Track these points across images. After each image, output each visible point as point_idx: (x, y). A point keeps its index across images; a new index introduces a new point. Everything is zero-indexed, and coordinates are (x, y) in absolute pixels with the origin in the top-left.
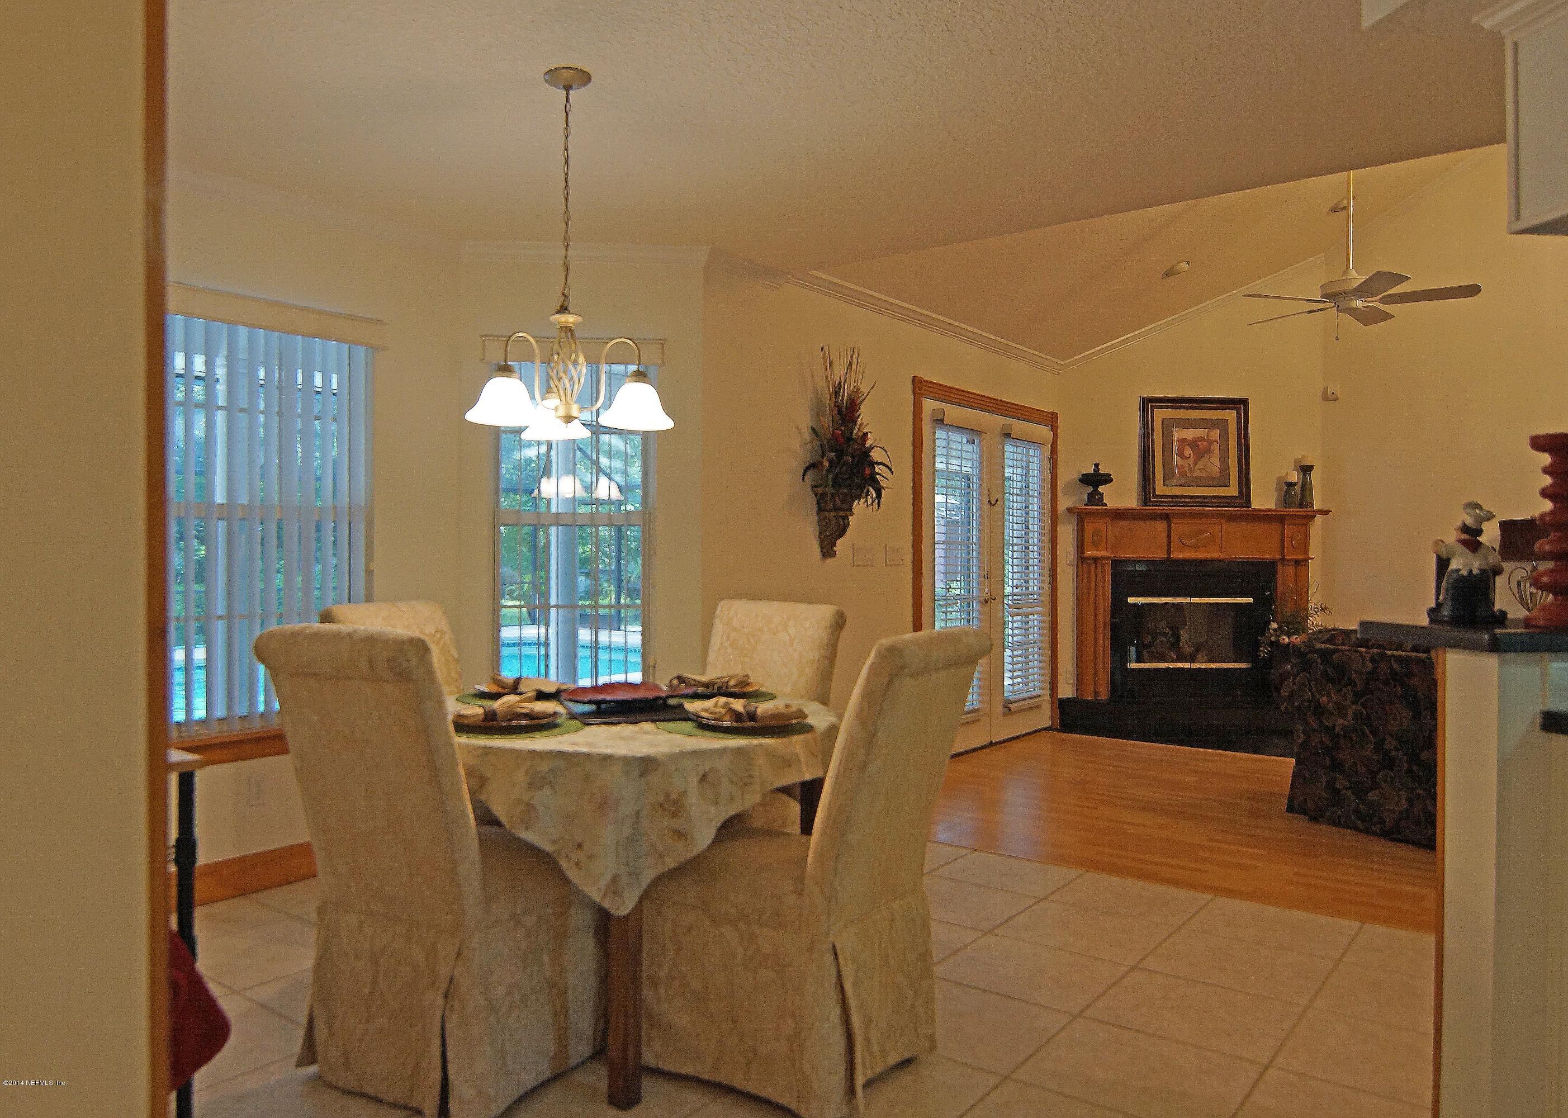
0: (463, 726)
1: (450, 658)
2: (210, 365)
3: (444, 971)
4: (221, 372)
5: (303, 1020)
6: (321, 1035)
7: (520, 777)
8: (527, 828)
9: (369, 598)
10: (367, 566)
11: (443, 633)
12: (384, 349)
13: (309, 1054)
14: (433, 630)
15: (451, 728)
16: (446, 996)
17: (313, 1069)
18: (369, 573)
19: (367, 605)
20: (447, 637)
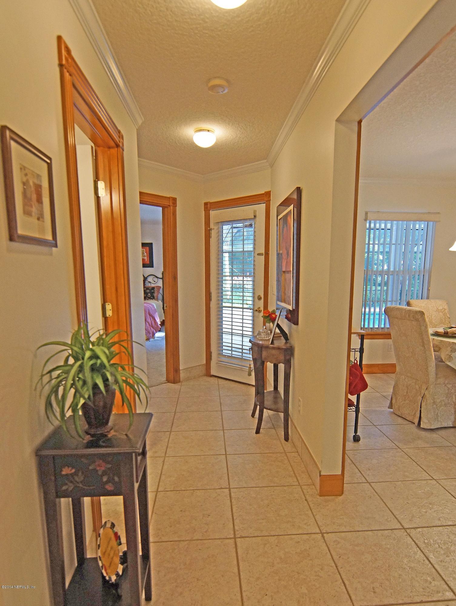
0: (437, 334)
1: (446, 317)
2: (392, 226)
3: (423, 392)
4: (394, 228)
5: (390, 399)
6: (394, 401)
7: (449, 349)
8: (449, 362)
9: (428, 298)
10: (428, 288)
11: (445, 309)
12: (439, 221)
13: (391, 406)
14: (442, 308)
15: (430, 335)
16: (422, 398)
17: (392, 410)
18: (428, 290)
19: (427, 300)
20: (446, 311)
